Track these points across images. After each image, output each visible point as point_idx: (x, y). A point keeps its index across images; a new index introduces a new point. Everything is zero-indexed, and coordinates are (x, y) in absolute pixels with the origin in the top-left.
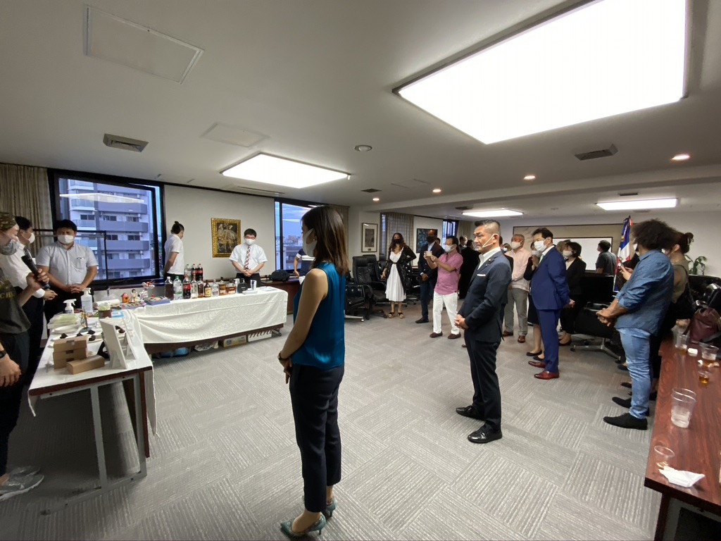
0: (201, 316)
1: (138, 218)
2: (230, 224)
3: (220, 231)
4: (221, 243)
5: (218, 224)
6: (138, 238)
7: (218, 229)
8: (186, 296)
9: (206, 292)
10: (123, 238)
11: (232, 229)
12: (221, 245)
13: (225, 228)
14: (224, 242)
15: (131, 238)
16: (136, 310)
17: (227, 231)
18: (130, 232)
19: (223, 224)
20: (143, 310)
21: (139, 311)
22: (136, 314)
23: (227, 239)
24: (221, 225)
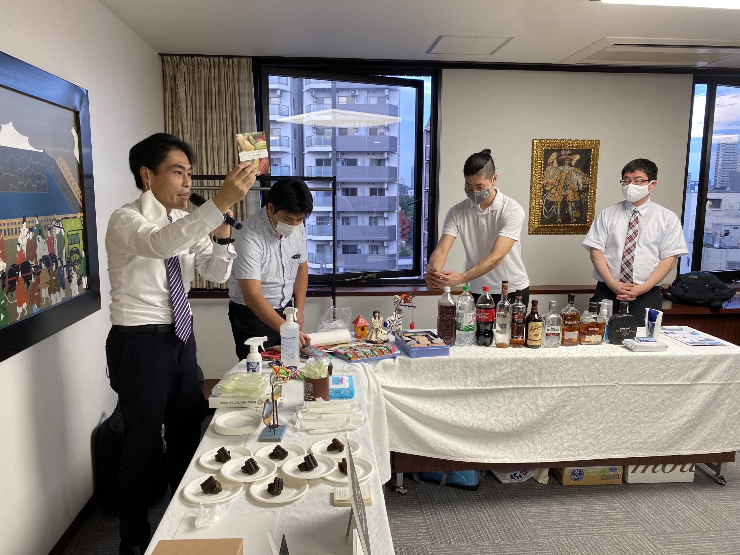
0: (517, 400)
1: (384, 159)
2: (575, 152)
3: (551, 171)
4: (550, 199)
5: (547, 153)
6: (382, 192)
7: (546, 165)
8: (482, 339)
9: (531, 334)
10: (364, 192)
11: (578, 164)
12: (549, 204)
13: (561, 163)
14: (556, 198)
15: (373, 192)
16: (380, 365)
17: (565, 168)
18: (373, 183)
19: (558, 151)
20: (392, 367)
21: (386, 368)
22: (378, 376)
23: (565, 189)
24: (554, 155)
